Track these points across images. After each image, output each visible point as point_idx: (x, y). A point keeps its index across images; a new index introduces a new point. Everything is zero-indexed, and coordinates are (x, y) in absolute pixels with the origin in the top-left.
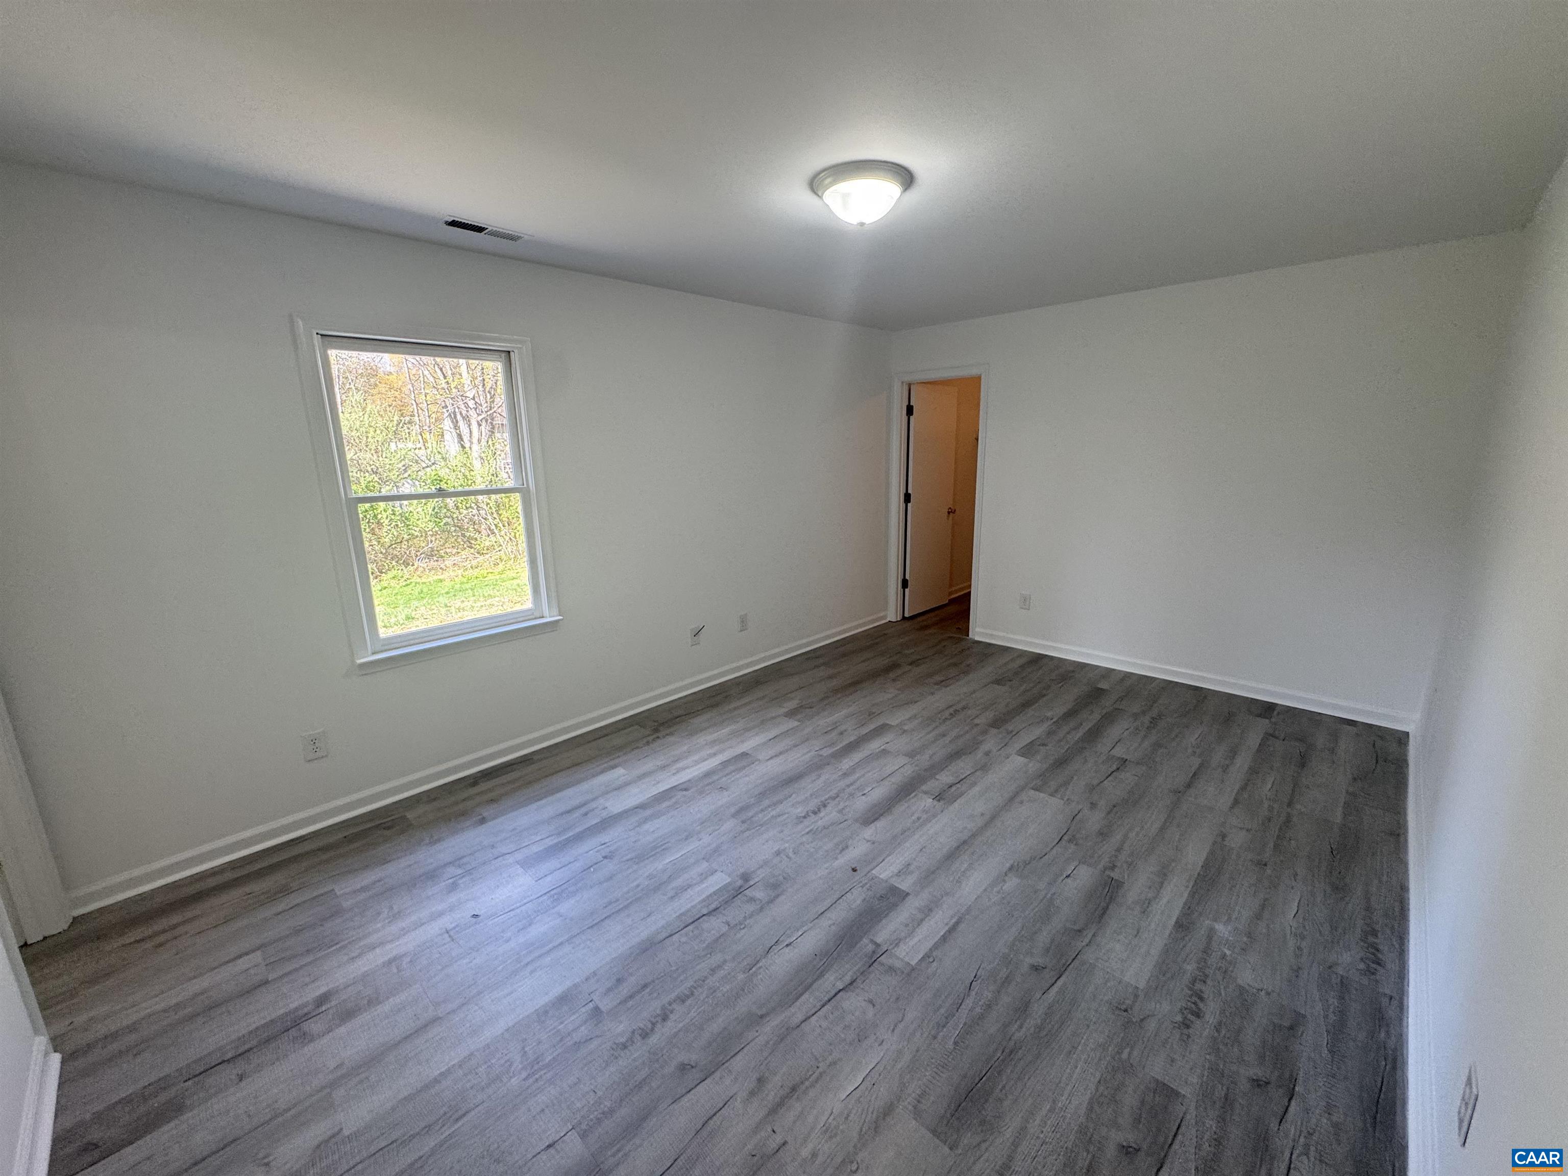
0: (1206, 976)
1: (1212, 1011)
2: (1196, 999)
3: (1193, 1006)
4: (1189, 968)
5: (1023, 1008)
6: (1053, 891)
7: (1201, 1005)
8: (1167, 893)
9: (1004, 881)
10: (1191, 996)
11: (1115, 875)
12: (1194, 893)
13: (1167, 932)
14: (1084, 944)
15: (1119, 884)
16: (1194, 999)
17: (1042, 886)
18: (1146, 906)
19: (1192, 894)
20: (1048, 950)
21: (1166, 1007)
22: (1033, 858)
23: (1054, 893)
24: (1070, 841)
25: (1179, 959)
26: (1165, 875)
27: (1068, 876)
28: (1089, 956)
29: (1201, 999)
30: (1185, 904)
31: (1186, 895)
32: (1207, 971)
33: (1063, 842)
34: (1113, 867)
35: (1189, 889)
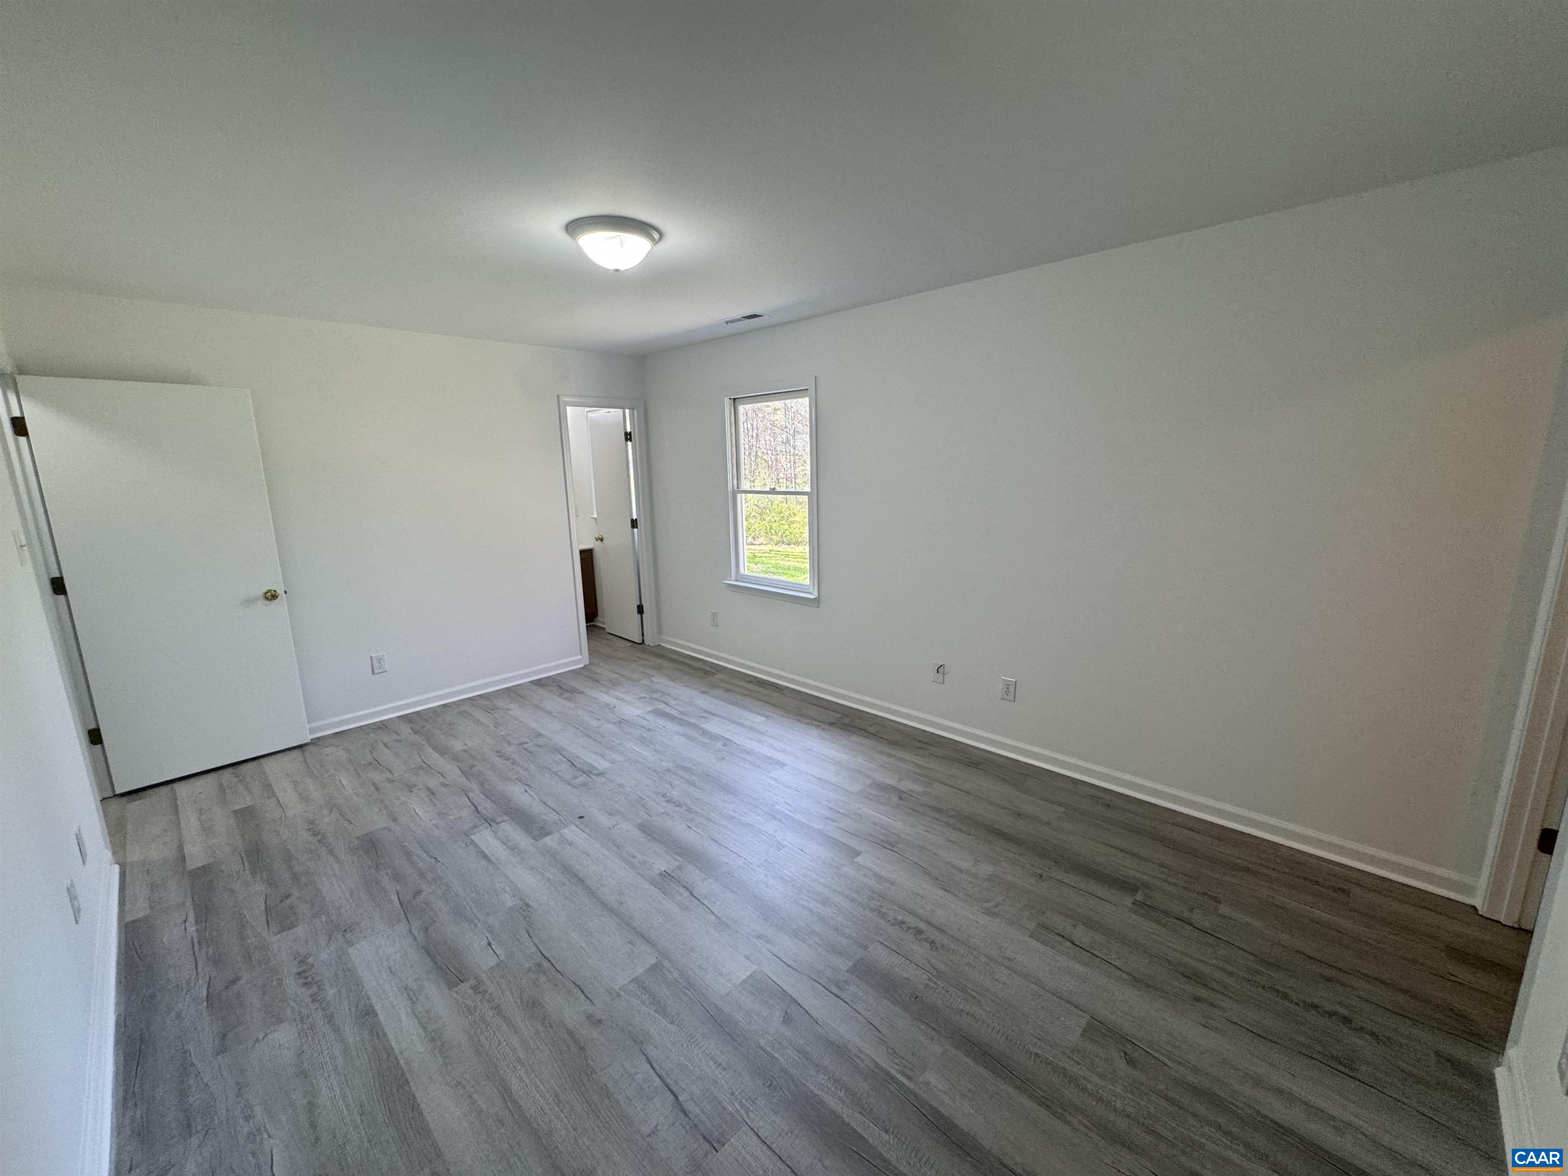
0: (314, 1001)
1: (292, 985)
2: (308, 980)
3: (307, 975)
4: (331, 992)
5: (397, 878)
6: (479, 925)
7: (303, 981)
8: (410, 1025)
9: (514, 896)
10: (313, 978)
11: (466, 987)
12: (389, 1056)
13: (372, 997)
14: (413, 928)
15: (451, 985)
16: (310, 979)
17: (491, 920)
18: (412, 995)
19: (389, 1051)
20: (427, 904)
21: (324, 956)
22: (530, 924)
23: (476, 925)
24: (539, 965)
25: (344, 990)
26: (433, 1040)
27: (489, 944)
28: (401, 928)
29: (305, 984)
30: (385, 1035)
31: (394, 1044)
32: (317, 1005)
33: (539, 958)
34: (476, 989)
35: (397, 1052)
